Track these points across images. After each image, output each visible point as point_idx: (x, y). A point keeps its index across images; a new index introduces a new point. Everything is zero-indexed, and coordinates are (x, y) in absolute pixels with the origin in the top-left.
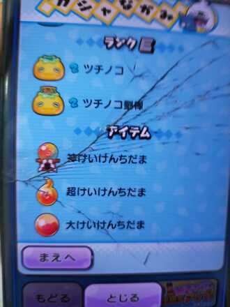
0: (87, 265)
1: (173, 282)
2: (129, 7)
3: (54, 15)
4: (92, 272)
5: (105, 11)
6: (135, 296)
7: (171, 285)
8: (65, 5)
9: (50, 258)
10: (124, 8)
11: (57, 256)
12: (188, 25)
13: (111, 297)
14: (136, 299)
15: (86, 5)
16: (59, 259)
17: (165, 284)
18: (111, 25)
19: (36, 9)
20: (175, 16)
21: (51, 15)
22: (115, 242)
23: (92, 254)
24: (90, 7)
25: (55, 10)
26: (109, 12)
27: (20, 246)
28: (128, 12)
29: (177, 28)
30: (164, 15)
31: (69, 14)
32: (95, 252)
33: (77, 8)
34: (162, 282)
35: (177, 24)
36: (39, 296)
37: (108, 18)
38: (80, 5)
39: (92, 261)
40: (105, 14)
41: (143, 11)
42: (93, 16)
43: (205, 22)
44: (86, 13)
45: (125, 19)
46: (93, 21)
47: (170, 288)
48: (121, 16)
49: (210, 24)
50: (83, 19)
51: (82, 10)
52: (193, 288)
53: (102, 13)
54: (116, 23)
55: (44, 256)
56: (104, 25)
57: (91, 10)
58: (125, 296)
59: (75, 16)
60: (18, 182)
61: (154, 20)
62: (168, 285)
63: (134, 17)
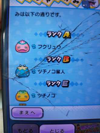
0: (41, 116)
1: (80, 124)
3: (24, 3)
4: (43, 119)
6: (62, 130)
7: (79, 125)
9: (24, 113)
11: (27, 112)
12: (86, 5)
13: (52, 130)
14: (63, 131)
16: (28, 113)
17: (76, 125)
18: (50, 7)
19: (16, 1)
20: (80, 1)
21: (23, 3)
22: (53, 106)
23: (43, 111)
27: (11, 107)
29: (81, 7)
31: (31, 2)
32: (44, 110)
34: (74, 124)
35: (81, 5)
36: (19, 130)
37: (49, 3)
39: (43, 114)
40: (47, 2)
42: (42, 3)
43: (94, 3)
44: (39, 1)
45: (57, 4)
46: (42, 5)
48: (55, 2)
50: (37, 4)
51: (37, 0)
52: (89, 127)
54: (52, 6)
55: (22, 112)
56: (47, 7)
58: (58, 130)
59: (34, 3)
60: (9, 79)
61: (70, 3)
62: (78, 125)
63: (61, 3)
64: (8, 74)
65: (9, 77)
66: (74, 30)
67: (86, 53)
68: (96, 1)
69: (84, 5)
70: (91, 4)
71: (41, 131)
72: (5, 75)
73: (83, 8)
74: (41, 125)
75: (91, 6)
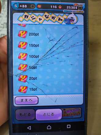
0: (36, 103)
1: (66, 109)
2: (48, 17)
5: (40, 19)
6: (53, 113)
8: (27, 18)
9: (24, 101)
10: (46, 18)
12: (68, 22)
13: (45, 114)
14: (53, 115)
15: (34, 18)
16: (27, 101)
19: (18, 20)
20: (63, 19)
21: (23, 21)
22: (45, 94)
23: (38, 99)
24: (35, 18)
25: (24, 20)
26: (41, 19)
27: (14, 97)
28: (47, 19)
29: (64, 23)
30: (60, 19)
31: (28, 21)
33: (31, 19)
34: (62, 109)
35: (64, 22)
36: (21, 114)
37: (41, 21)
38: (32, 18)
39: (38, 101)
40: (40, 20)
41: (52, 19)
42: (36, 21)
43: (73, 20)
44: (34, 20)
46: (36, 23)
47: (65, 111)
48: (45, 21)
49: (75, 21)
50: (33, 22)
51: (32, 19)
52: (73, 111)
53: (39, 20)
54: (43, 23)
55: (22, 100)
56: (40, 24)
57: (35, 19)
58: (49, 113)
59: (30, 21)
60: (13, 76)
61: (56, 21)
62: (64, 110)
63: (50, 21)
64: (12, 72)
65: (13, 74)
66: (59, 40)
67: (68, 56)
68: (75, 19)
69: (66, 22)
70: (71, 21)
71: (37, 114)
72: (10, 73)
73: (65, 24)
74: (37, 110)
75: (71, 23)
